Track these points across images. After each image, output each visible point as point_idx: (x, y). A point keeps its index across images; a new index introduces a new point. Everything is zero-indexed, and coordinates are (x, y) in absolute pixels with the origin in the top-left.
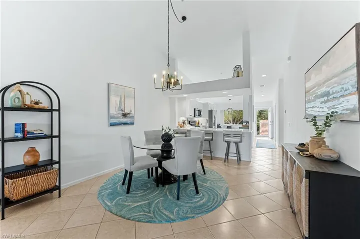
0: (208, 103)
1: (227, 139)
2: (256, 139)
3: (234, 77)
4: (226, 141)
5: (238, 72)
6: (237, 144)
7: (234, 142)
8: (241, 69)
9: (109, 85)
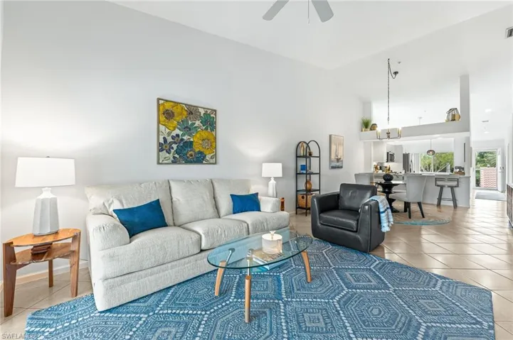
0: (401, 146)
1: (439, 183)
2: (474, 191)
3: (448, 120)
4: (438, 186)
5: (454, 116)
6: (452, 188)
7: (449, 186)
8: (457, 112)
9: (330, 136)
